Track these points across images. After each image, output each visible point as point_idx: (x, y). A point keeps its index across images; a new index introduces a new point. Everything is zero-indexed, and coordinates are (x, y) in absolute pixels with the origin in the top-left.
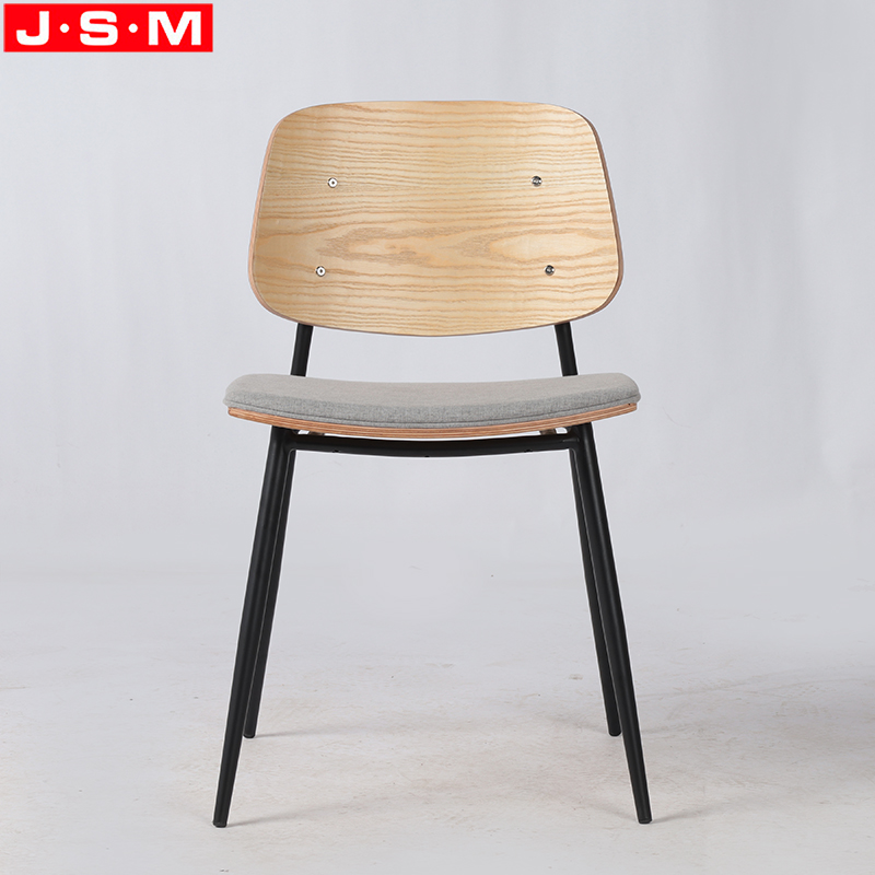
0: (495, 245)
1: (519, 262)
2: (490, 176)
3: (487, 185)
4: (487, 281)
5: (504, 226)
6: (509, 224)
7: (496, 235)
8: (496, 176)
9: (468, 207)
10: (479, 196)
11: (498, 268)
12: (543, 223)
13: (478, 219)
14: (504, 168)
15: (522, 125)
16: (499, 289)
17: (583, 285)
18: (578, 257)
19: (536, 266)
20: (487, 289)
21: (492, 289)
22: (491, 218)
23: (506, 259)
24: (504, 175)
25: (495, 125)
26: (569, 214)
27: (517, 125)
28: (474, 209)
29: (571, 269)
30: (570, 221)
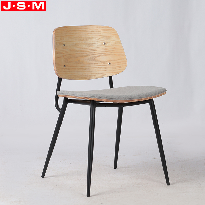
0: (96, 59)
1: (102, 62)
2: (93, 43)
3: (93, 45)
4: (95, 67)
5: (98, 54)
6: (99, 53)
7: (96, 56)
8: (95, 42)
9: (90, 50)
10: (91, 47)
11: (97, 64)
12: (107, 53)
13: (92, 53)
14: (96, 41)
15: (99, 31)
16: (98, 68)
17: (118, 67)
18: (116, 60)
19: (106, 63)
20: (96, 69)
21: (97, 68)
22: (95, 52)
23: (99, 61)
24: (97, 42)
25: (93, 31)
26: (113, 51)
27: (98, 31)
28: (91, 50)
29: (115, 63)
30: (113, 52)
